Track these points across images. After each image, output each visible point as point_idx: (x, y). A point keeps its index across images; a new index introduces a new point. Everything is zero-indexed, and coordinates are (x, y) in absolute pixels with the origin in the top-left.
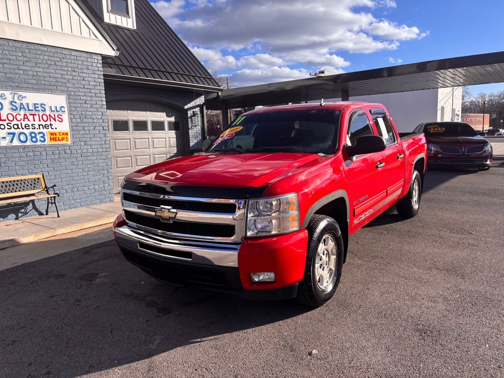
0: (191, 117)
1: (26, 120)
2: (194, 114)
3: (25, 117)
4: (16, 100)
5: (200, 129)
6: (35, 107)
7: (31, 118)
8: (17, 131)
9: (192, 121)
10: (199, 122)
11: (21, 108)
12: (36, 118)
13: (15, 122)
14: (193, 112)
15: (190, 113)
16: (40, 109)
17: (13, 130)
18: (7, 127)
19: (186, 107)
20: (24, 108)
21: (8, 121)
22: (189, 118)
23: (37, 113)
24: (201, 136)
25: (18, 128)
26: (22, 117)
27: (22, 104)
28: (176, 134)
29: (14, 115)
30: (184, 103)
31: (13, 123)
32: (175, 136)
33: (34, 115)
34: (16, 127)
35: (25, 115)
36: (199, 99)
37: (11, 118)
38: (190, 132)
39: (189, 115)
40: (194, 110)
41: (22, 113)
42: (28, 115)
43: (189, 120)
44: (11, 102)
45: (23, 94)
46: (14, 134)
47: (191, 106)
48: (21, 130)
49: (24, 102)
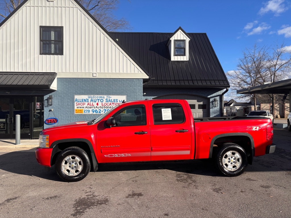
0: (212, 102)
1: (110, 105)
2: (215, 100)
3: (110, 104)
4: (108, 98)
5: (219, 108)
6: (114, 101)
7: (112, 104)
8: (107, 109)
9: (213, 104)
10: (219, 105)
11: (109, 101)
12: (114, 104)
13: (107, 106)
14: (214, 99)
15: (211, 100)
16: (116, 101)
17: (105, 109)
18: (104, 107)
19: (209, 97)
20: (110, 101)
21: (104, 106)
22: (211, 102)
23: (114, 103)
24: (219, 112)
25: (107, 108)
26: (109, 104)
27: (110, 100)
28: (203, 111)
29: (107, 103)
30: (207, 94)
31: (106, 106)
32: (202, 112)
33: (113, 103)
34: (107, 107)
35: (110, 103)
36: (219, 92)
37: (105, 104)
38: (211, 110)
39: (211, 101)
40: (215, 98)
41: (109, 103)
42: (111, 103)
43: (211, 103)
44: (106, 99)
45: (111, 96)
46: (106, 110)
47: (214, 96)
48: (108, 109)
49: (110, 99)
